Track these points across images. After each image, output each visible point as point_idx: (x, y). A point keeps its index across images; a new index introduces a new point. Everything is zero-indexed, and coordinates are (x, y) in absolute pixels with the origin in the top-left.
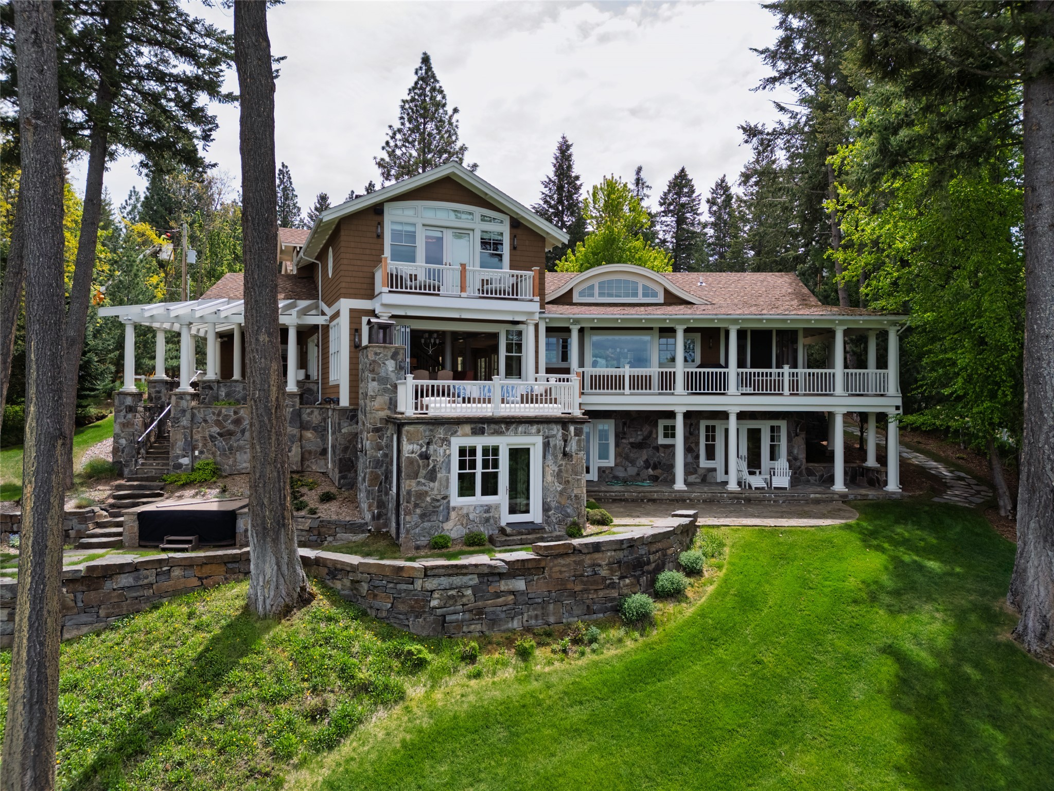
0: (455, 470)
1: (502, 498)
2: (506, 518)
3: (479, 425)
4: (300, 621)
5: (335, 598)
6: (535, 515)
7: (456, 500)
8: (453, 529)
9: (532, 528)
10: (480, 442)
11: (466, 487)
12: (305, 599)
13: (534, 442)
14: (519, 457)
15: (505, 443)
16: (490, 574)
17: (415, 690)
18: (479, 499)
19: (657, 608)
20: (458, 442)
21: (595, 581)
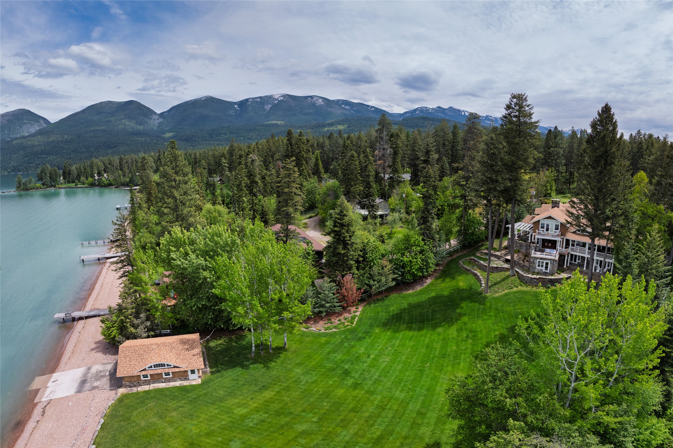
0: (537, 264)
1: (544, 268)
2: (544, 271)
3: (541, 259)
4: (513, 277)
5: (518, 276)
6: (548, 271)
7: (537, 267)
8: (536, 271)
9: (547, 273)
10: (541, 261)
11: (539, 266)
12: (515, 275)
13: (549, 262)
14: (547, 264)
15: (545, 261)
16: (532, 278)
17: (520, 287)
18: (540, 268)
19: (551, 287)
20: (538, 260)
21: (545, 282)
